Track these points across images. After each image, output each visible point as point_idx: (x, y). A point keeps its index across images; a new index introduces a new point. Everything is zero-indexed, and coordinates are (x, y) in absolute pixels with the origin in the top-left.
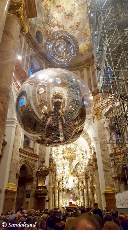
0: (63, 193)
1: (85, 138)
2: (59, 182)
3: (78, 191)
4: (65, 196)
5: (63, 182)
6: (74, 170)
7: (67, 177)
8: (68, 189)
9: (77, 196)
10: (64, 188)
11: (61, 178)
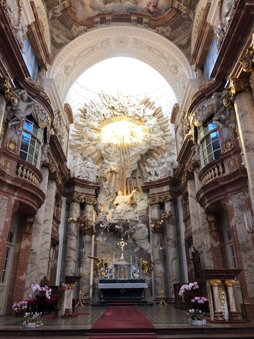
0: (95, 240)
1: (176, 44)
2: (83, 206)
3: (147, 234)
4: (104, 248)
5: (99, 207)
6: (134, 172)
7: (112, 191)
8: (114, 225)
9: (142, 249)
10: (101, 222)
11: (93, 192)
